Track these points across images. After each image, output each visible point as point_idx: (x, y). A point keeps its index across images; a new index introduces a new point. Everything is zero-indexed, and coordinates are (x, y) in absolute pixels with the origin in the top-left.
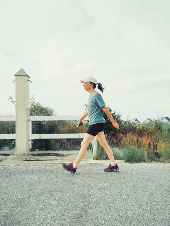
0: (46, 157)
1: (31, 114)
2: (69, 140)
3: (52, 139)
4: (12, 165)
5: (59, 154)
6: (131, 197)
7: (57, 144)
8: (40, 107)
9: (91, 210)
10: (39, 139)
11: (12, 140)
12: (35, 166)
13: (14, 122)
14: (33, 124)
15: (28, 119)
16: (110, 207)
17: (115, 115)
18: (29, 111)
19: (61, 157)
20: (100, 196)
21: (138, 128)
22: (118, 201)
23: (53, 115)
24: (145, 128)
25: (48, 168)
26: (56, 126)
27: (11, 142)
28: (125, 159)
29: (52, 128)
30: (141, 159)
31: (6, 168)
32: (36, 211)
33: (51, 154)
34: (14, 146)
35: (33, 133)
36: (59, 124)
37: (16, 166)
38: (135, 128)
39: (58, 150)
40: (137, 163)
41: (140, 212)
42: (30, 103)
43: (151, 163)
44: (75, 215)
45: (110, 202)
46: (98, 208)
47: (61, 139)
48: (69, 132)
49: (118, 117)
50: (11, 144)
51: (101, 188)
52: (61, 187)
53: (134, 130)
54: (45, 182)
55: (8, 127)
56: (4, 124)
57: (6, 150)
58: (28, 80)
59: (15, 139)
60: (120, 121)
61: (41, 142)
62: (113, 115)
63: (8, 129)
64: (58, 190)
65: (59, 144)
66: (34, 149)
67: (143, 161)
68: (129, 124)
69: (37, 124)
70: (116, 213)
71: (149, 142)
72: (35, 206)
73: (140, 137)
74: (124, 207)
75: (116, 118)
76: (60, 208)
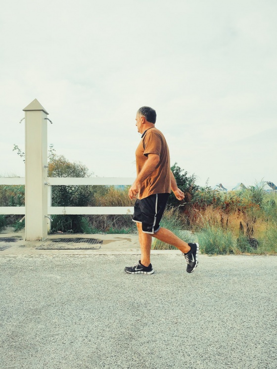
0: (74, 244)
1: (50, 175)
2: (111, 217)
3: (84, 216)
4: (20, 257)
5: (95, 240)
6: (209, 308)
7: (92, 223)
8: (64, 163)
9: (146, 328)
10: (62, 215)
11: (19, 215)
12: (56, 259)
13: (23, 187)
14: (53, 191)
15: (45, 182)
16: (176, 323)
17: (186, 177)
18: (47, 169)
19: (99, 245)
20: (161, 306)
21: (223, 199)
22: (188, 314)
23: (86, 176)
24: (234, 200)
25: (78, 262)
26: (91, 194)
27: (17, 219)
28: (202, 249)
29: (84, 197)
30: (227, 250)
31: (9, 260)
32: (58, 329)
33: (82, 239)
34: (23, 225)
35: (53, 205)
36: (96, 192)
37: (26, 258)
38: (219, 199)
39: (94, 233)
40: (221, 255)
41: (223, 331)
42: (48, 156)
43: (242, 255)
44: (121, 336)
45: (175, 315)
46: (156, 325)
47: (98, 216)
48: (112, 204)
49: (191, 180)
50: (17, 222)
52: (98, 292)
53: (217, 202)
54: (72, 283)
55: (13, 195)
56: (5, 190)
57: (9, 233)
58: (45, 119)
59: (24, 215)
60: (193, 188)
61: (67, 221)
62: (184, 178)
63: (13, 197)
64: (94, 296)
65: (95, 223)
66: (54, 231)
67: (230, 252)
68: (209, 192)
69: (59, 191)
70: (185, 333)
71: (241, 223)
72: (57, 321)
73: (227, 213)
74: (198, 324)
75: (188, 182)
76: (96, 324)
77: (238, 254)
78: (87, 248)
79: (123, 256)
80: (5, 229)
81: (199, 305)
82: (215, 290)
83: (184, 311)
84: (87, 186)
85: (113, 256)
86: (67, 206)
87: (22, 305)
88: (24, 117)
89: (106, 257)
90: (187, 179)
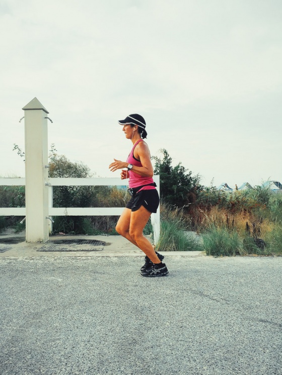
0: (77, 246)
1: (51, 175)
2: (114, 218)
3: (86, 217)
4: (20, 259)
5: (97, 241)
6: (215, 311)
7: (95, 224)
8: (65, 163)
9: (150, 332)
10: (64, 216)
11: (19, 217)
12: (58, 261)
13: (23, 188)
14: (54, 192)
15: (46, 182)
16: (181, 327)
17: (191, 177)
18: (48, 169)
19: (101, 247)
20: (166, 309)
21: (228, 198)
22: (193, 318)
23: (88, 176)
24: (240, 200)
25: (80, 264)
26: (93, 195)
27: (18, 220)
28: (207, 250)
29: (87, 197)
30: (234, 251)
31: (10, 263)
32: (59, 333)
33: (85, 240)
34: (23, 227)
35: (54, 206)
36: (98, 192)
37: (27, 260)
38: (224, 199)
39: (96, 235)
40: (227, 257)
41: (230, 335)
42: (49, 156)
43: (249, 256)
44: (124, 340)
45: (181, 319)
46: (161, 329)
47: (101, 217)
48: (115, 205)
49: (196, 180)
50: (18, 223)
51: (167, 297)
52: (100, 295)
53: (222, 203)
54: (74, 286)
55: (13, 195)
56: (6, 191)
57: (10, 234)
58: (46, 118)
59: (25, 216)
60: (198, 188)
61: (68, 222)
62: (188, 178)
63: (13, 198)
64: (96, 300)
65: (97, 224)
66: (55, 233)
67: (236, 253)
68: (214, 192)
69: (61, 192)
70: (190, 337)
71: (247, 223)
72: (58, 325)
73: (232, 214)
74: (203, 328)
75: (192, 182)
76: (99, 328)
77: (243, 255)
78: (90, 250)
79: (126, 257)
80: (5, 231)
82: (221, 292)
83: (189, 314)
84: (89, 187)
85: (116, 258)
86: (69, 207)
87: (22, 308)
88: (24, 116)
89: (109, 259)
90: (191, 180)
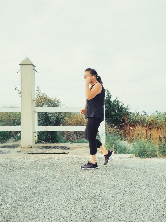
0: (52, 150)
1: (37, 106)
2: (76, 132)
3: (58, 131)
4: (17, 158)
5: (65, 147)
6: (145, 198)
7: (64, 136)
8: (45, 98)
9: (101, 213)
10: (45, 131)
11: (18, 131)
12: (40, 160)
13: (20, 113)
14: (39, 116)
15: (33, 110)
16: (123, 210)
17: (123, 107)
18: (35, 102)
19: (68, 151)
20: (111, 196)
21: (147, 120)
22: (130, 203)
23: (59, 106)
24: (154, 121)
25: (54, 162)
26: (63, 118)
27: (17, 134)
28: (136, 154)
29: (58, 120)
30: (153, 154)
31: (10, 161)
32: (39, 213)
33: (57, 146)
34: (20, 138)
35: (39, 125)
36: (66, 116)
37: (21, 160)
38: (144, 121)
39: (65, 143)
40: (149, 158)
41: (158, 217)
42: (35, 94)
43: (163, 158)
44: (83, 219)
45: (122, 203)
46: (108, 211)
47: (67, 132)
48: (76, 124)
49: (127, 109)
51: (111, 186)
52: (67, 184)
54: (50, 178)
55: (14, 118)
56: (10, 116)
57: (11, 142)
58: (34, 70)
59: (20, 131)
60: (128, 113)
61: (47, 135)
62: (122, 107)
63: (14, 120)
64: (64, 188)
65: (65, 136)
66: (40, 141)
67: (155, 156)
68: (138, 116)
69: (43, 116)
70: (129, 218)
71: (160, 136)
72: (39, 207)
73: (150, 130)
74: (138, 211)
75: (124, 110)
76: (66, 209)
77: (160, 157)
78: (60, 153)
79: (84, 158)
80: (9, 140)
81: (138, 196)
82: (147, 184)
83: (127, 200)
84: (60, 113)
85: (77, 159)
86: (48, 125)
87: (15, 194)
88: (20, 69)
89: (73, 159)
90: (124, 108)
